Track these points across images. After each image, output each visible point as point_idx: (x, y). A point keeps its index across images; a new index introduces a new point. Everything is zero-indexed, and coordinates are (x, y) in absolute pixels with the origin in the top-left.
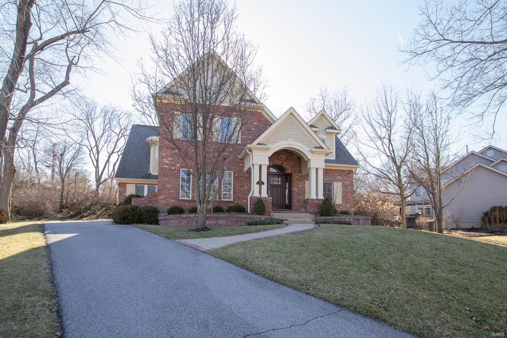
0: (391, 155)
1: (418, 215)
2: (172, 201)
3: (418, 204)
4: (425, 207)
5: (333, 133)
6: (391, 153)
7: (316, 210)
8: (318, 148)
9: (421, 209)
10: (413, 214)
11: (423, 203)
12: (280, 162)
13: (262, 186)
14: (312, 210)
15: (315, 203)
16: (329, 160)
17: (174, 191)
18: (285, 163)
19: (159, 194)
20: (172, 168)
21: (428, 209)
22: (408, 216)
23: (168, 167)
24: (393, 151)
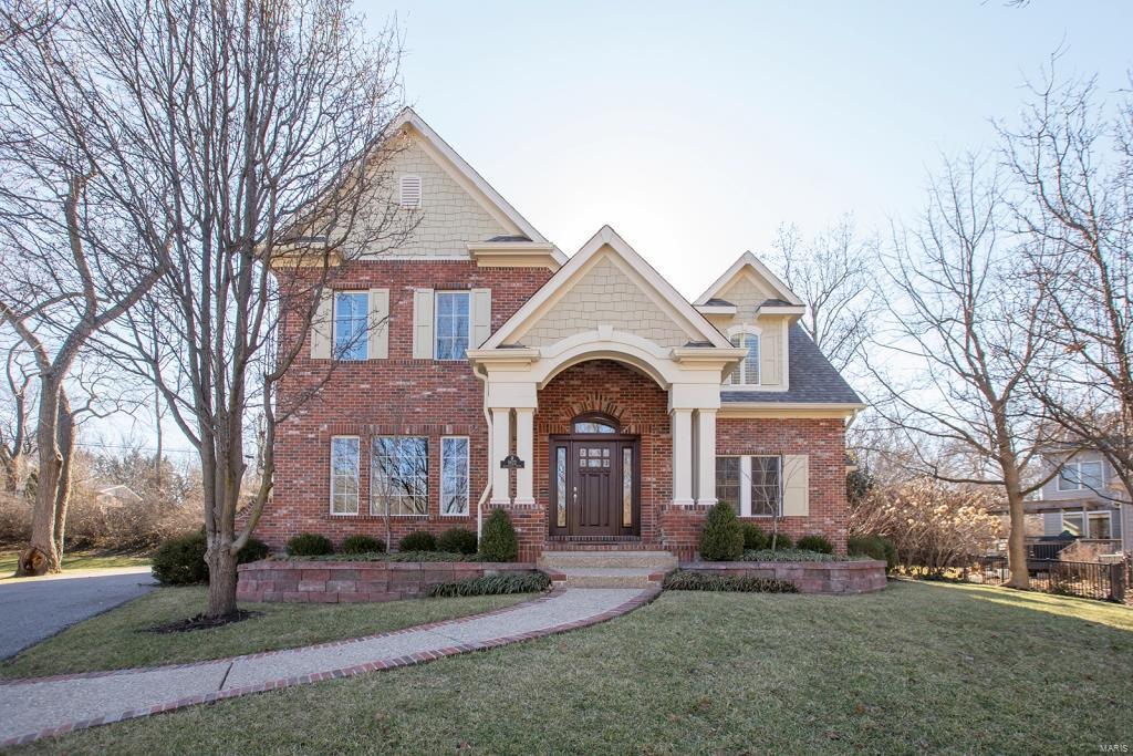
0: (976, 370)
1: (1067, 539)
2: (310, 521)
3: (1067, 509)
4: (1087, 516)
5: (782, 316)
6: (971, 364)
7: (691, 540)
8: (698, 345)
9: (1078, 521)
10: (1051, 534)
11: (1085, 505)
12: (605, 404)
13: (519, 471)
14: (675, 539)
15: (688, 520)
16: (769, 393)
17: (313, 495)
18: (620, 407)
19: (278, 505)
20: (310, 436)
21: (1101, 520)
22: (1036, 542)
23: (298, 432)
24: (981, 355)
